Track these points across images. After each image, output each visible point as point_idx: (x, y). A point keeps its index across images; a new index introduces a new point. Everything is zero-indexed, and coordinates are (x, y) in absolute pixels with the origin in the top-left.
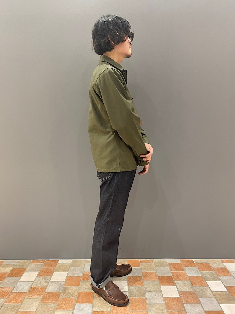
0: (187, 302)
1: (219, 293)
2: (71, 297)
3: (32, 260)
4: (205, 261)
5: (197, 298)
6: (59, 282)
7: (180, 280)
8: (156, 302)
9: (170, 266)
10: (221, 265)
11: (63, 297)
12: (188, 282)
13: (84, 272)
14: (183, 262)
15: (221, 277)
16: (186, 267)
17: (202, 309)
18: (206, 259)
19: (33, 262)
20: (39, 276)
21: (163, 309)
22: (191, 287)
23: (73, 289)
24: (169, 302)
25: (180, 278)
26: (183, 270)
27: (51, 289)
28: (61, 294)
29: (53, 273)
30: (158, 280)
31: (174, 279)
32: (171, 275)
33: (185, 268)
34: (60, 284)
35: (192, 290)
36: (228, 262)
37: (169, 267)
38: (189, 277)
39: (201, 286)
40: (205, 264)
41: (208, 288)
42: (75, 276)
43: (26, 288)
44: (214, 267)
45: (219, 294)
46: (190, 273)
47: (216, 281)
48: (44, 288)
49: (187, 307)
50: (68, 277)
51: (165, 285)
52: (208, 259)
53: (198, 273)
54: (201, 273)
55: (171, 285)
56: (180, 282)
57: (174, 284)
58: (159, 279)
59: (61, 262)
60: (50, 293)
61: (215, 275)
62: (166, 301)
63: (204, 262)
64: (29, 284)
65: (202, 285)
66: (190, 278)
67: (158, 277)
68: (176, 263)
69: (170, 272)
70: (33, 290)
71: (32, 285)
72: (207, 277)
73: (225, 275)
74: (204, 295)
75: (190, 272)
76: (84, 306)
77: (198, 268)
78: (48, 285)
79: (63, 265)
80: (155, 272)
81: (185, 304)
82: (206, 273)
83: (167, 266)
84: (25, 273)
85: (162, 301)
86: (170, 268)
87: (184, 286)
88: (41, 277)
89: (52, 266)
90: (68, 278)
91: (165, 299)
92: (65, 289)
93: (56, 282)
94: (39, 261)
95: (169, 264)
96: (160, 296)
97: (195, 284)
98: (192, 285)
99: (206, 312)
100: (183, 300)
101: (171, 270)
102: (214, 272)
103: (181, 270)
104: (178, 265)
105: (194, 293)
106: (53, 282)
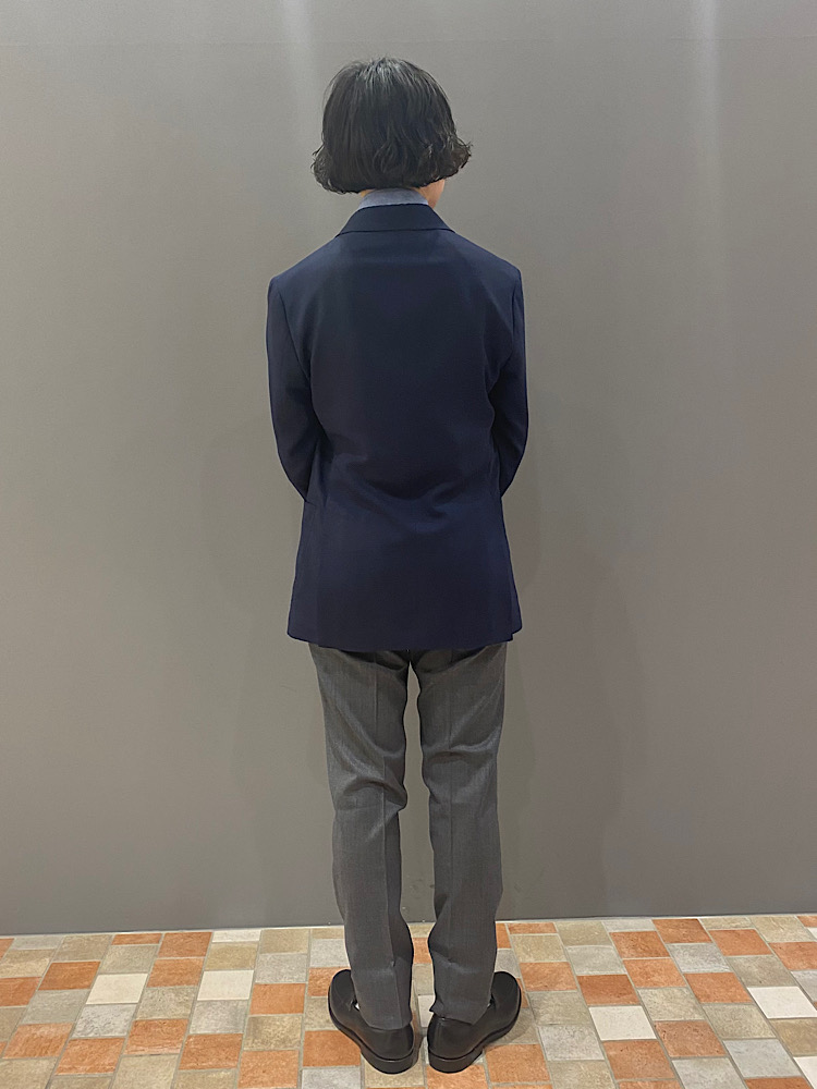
0: (684, 1054)
1: (793, 1022)
2: (281, 1048)
3: (114, 934)
4: (743, 922)
5: (716, 1039)
6: (229, 1001)
7: (655, 985)
8: (574, 1056)
9: (616, 941)
10: (800, 933)
11: (254, 1050)
12: (685, 990)
13: (313, 968)
14: (664, 927)
15: (800, 973)
16: (675, 945)
17: (735, 1073)
18: (746, 917)
19: (118, 941)
20: (155, 986)
21: (603, 1076)
22: (694, 1008)
23: (283, 1024)
24: (621, 1056)
25: (656, 978)
26: (666, 954)
27: (203, 1025)
28: (245, 1042)
29: (202, 973)
30: (578, 986)
31: (635, 982)
32: (623, 971)
33: (669, 946)
34: (236, 1008)
35: (697, 1017)
37: (613, 947)
38: (685, 975)
39: (728, 1004)
40: (741, 933)
41: (754, 1009)
42: (282, 981)
43: (119, 1027)
44: (775, 941)
45: (793, 1026)
46: (689, 963)
47: (780, 985)
48: (180, 1025)
49: (684, 1068)
50: (260, 985)
51: (604, 1004)
52: (752, 916)
53: (719, 961)
54: (729, 963)
55: (627, 1004)
56: (656, 991)
57: (634, 1000)
58: (580, 984)
59: (221, 936)
60: (205, 1036)
61: (779, 966)
62: (612, 1053)
63: (737, 926)
64: (124, 1010)
65: (733, 1001)
66: (691, 979)
67: (579, 977)
68: (639, 933)
69: (619, 960)
70: (144, 1030)
71: (134, 1016)
72: (750, 974)
73: (813, 967)
74: (740, 1032)
75: (689, 959)
76: (333, 1073)
77: (719, 946)
78: (192, 1013)
79: (229, 948)
80: (567, 963)
81: (675, 1059)
82: (747, 962)
83: (607, 942)
85: (599, 1052)
86: (618, 947)
87: (671, 1003)
88: (163, 989)
89: (191, 952)
90: (258, 990)
91: (606, 1045)
92: (256, 1023)
93: (218, 1003)
94: (141, 937)
95: (614, 935)
96: (587, 1040)
97: (708, 997)
98: (699, 999)
99: (747, 1081)
100: (670, 1047)
101: (621, 954)
102: (774, 958)
103: (658, 954)
104: (648, 939)
105: (706, 1026)
106: (210, 1003)
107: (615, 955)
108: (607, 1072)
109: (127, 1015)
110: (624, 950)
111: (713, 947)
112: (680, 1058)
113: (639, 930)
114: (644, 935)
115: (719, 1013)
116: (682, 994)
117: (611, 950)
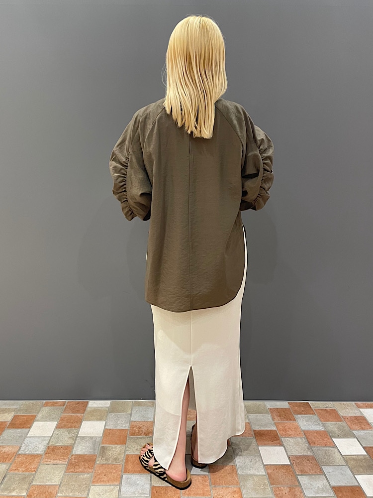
0: (303, 473)
1: (354, 457)
2: (114, 463)
3: (45, 401)
4: (330, 405)
5: (318, 465)
6: (93, 437)
7: (289, 436)
8: (251, 472)
9: (272, 412)
10: (356, 411)
11: (102, 463)
12: (303, 439)
13: (132, 421)
14: (293, 406)
15: (356, 432)
16: (299, 415)
17: (327, 483)
18: (331, 402)
19: (46, 405)
20: (59, 428)
21: (265, 484)
22: (308, 448)
23: (116, 450)
24: (273, 472)
25: (290, 432)
26: (294, 420)
27: (80, 449)
28: (97, 459)
29: (81, 422)
31: (280, 434)
32: (274, 428)
33: (296, 416)
34: (95, 441)
35: (309, 453)
36: (367, 407)
37: (270, 415)
38: (304, 431)
39: (324, 447)
40: (329, 410)
41: (336, 450)
42: (118, 427)
43: (41, 448)
44: (346, 415)
45: (354, 459)
46: (305, 425)
47: (347, 438)
48: (69, 448)
49: (304, 480)
50: (107, 429)
51: (265, 445)
52: (334, 402)
53: (319, 424)
54: (324, 426)
55: (276, 445)
56: (290, 439)
57: (280, 444)
58: (255, 434)
59: (93, 404)
60: (80, 455)
61: (347, 428)
62: (269, 471)
63: (327, 407)
64: (44, 440)
65: (326, 445)
66: (306, 434)
67: (254, 430)
68: (282, 409)
69: (273, 422)
70: (52, 451)
71: (48, 443)
72: (333, 432)
73: (363, 429)
74: (329, 462)
75: (306, 423)
76: (137, 477)
77: (319, 417)
78: (75, 443)
79: (96, 410)
80: (249, 423)
81: (299, 475)
82: (332, 426)
83: (267, 412)
84: (35, 423)
85: (263, 470)
86: (272, 416)
87: (297, 446)
88: (62, 430)
89: (78, 411)
90: (107, 433)
91: (266, 467)
92: (103, 449)
93: (88, 438)
94: (56, 403)
95: (270, 409)
96: (258, 463)
97: (314, 443)
98: (310, 444)
99: (333, 488)
100: (297, 468)
101: (273, 419)
102: (344, 424)
103: (290, 420)
104: (286, 412)
105: (314, 458)
106: (83, 438)
107: (271, 420)
108: (266, 482)
109: (45, 443)
110: (275, 417)
111: (316, 417)
112: (301, 475)
113: (282, 407)
114: (284, 410)
115: (320, 451)
116: (302, 441)
117: (269, 417)
